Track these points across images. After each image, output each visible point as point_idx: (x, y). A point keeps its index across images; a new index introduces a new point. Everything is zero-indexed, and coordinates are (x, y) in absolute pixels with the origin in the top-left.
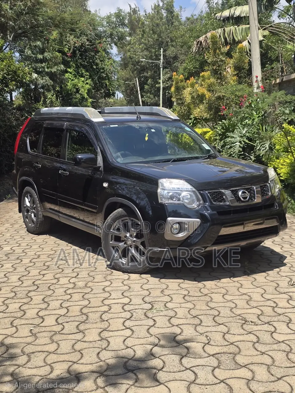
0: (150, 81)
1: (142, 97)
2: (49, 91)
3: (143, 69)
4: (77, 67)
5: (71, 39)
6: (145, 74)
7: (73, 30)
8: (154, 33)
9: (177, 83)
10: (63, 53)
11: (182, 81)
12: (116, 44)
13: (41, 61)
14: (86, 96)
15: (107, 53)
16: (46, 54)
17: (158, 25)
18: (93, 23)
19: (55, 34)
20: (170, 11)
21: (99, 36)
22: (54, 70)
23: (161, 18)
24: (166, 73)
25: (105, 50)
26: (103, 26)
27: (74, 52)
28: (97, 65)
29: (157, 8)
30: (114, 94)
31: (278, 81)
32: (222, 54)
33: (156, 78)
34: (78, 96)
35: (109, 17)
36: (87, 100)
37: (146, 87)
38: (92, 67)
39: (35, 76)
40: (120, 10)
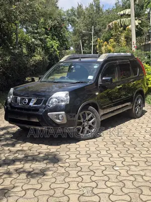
0: (87, 42)
1: (83, 49)
2: (39, 47)
3: (84, 35)
4: (53, 35)
5: (50, 22)
6: (85, 38)
7: (51, 18)
8: (90, 18)
9: (99, 43)
10: (46, 29)
11: (102, 43)
12: (71, 24)
13: (36, 33)
14: (56, 49)
15: (67, 29)
16: (38, 30)
17: (91, 14)
18: (60, 14)
19: (42, 20)
20: (98, 7)
21: (63, 20)
22: (42, 37)
23: (93, 10)
24: (95, 38)
25: (65, 27)
26: (65, 15)
27: (51, 28)
28: (62, 34)
29: (91, 5)
30: (69, 48)
31: (144, 44)
32: (119, 31)
33: (90, 40)
34: (52, 49)
35: (68, 11)
36: (57, 51)
37: (85, 44)
38: (59, 35)
39: (33, 40)
40: (73, 8)
